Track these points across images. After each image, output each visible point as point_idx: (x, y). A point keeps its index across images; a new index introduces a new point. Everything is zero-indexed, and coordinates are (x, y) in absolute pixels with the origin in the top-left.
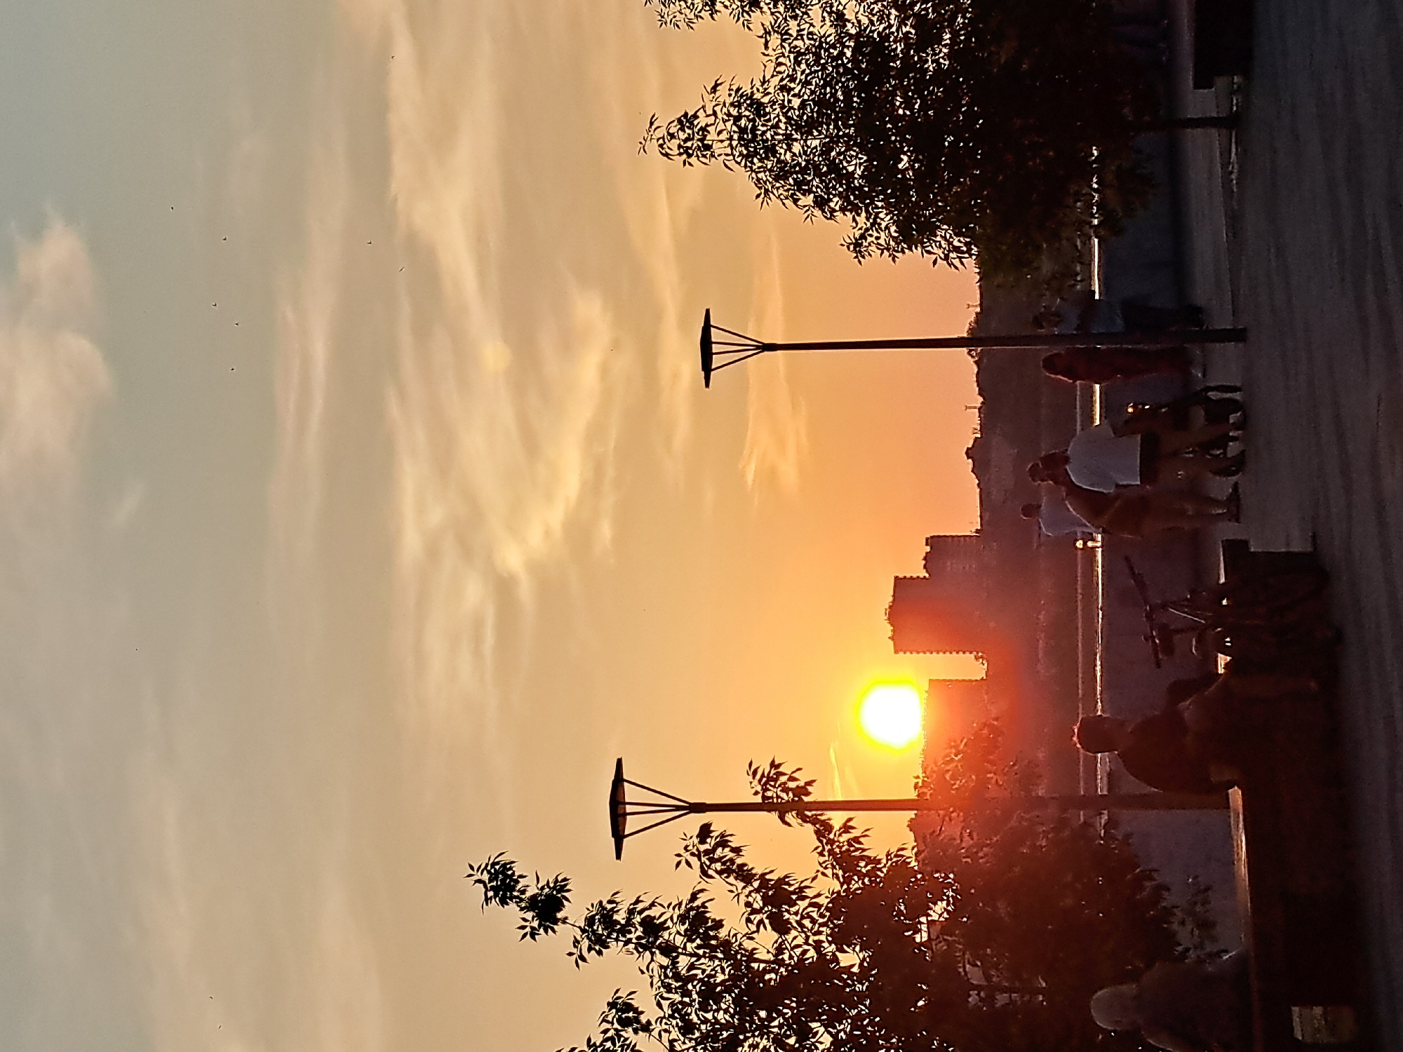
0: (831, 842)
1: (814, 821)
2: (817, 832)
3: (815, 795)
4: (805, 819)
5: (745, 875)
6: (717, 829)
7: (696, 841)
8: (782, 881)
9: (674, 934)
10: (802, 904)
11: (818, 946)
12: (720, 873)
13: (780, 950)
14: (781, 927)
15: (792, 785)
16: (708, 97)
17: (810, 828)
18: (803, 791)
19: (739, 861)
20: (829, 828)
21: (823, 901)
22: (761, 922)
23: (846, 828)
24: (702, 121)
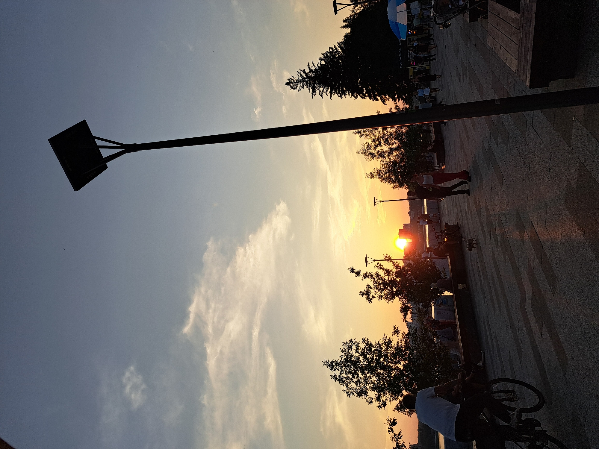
0: (395, 264)
1: (392, 262)
2: (393, 263)
3: (392, 258)
4: (391, 262)
5: (383, 269)
6: (380, 263)
7: (377, 265)
8: (388, 270)
9: (375, 276)
10: (391, 273)
11: (393, 278)
12: (380, 269)
13: (388, 278)
14: (389, 275)
15: (389, 257)
16: (374, 170)
17: (392, 263)
18: (390, 258)
19: (383, 267)
20: (394, 262)
21: (394, 272)
22: (386, 275)
23: (396, 263)
24: (373, 173)
